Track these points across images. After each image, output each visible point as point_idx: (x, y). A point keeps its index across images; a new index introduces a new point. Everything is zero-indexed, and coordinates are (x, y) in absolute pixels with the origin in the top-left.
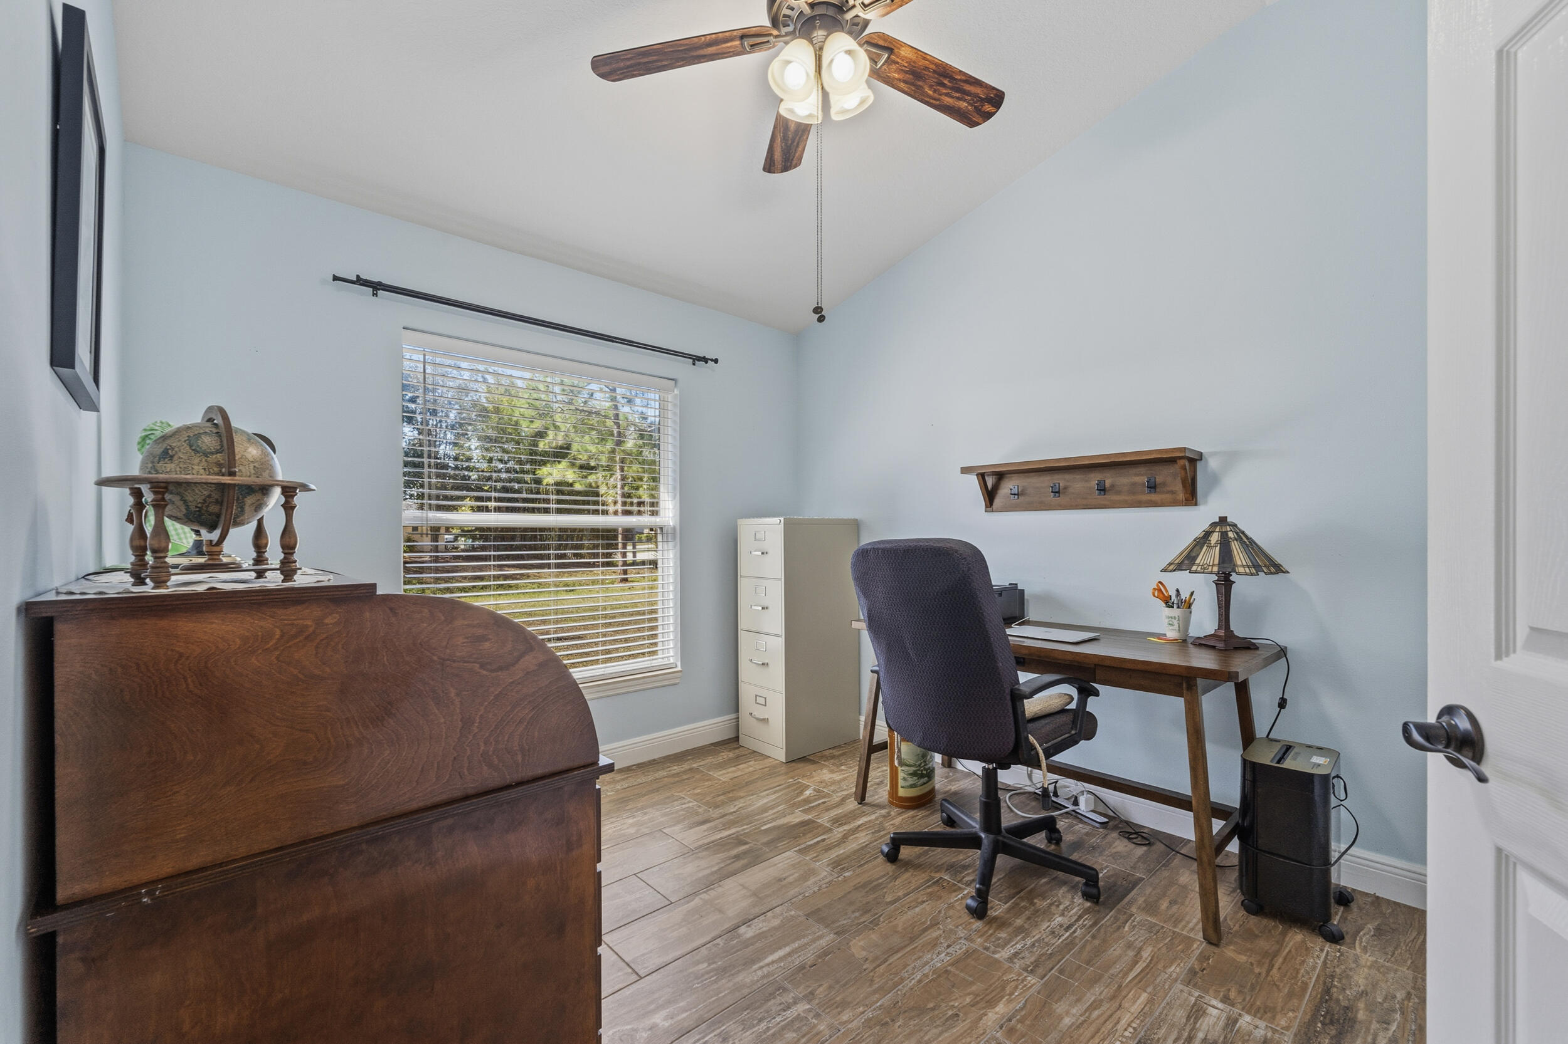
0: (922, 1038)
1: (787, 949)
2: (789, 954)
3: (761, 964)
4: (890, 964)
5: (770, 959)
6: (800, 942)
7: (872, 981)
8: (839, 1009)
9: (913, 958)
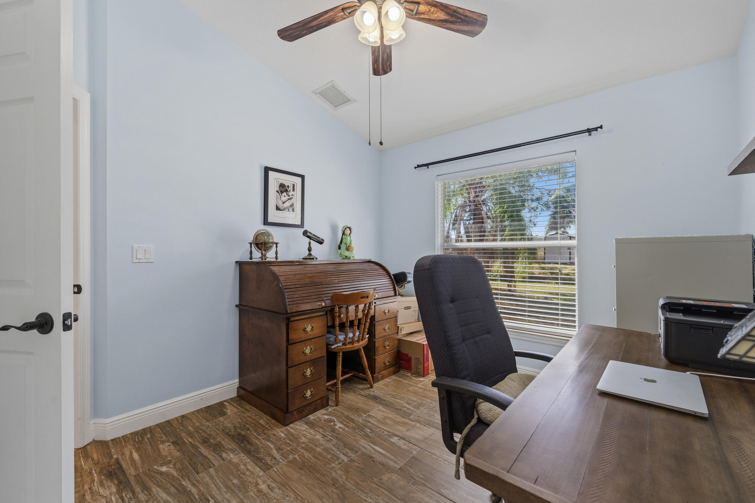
0: (324, 498)
1: (384, 452)
2: (382, 454)
3: (372, 445)
4: (378, 489)
5: (377, 448)
6: (390, 456)
7: (364, 481)
8: (344, 470)
9: (385, 499)
